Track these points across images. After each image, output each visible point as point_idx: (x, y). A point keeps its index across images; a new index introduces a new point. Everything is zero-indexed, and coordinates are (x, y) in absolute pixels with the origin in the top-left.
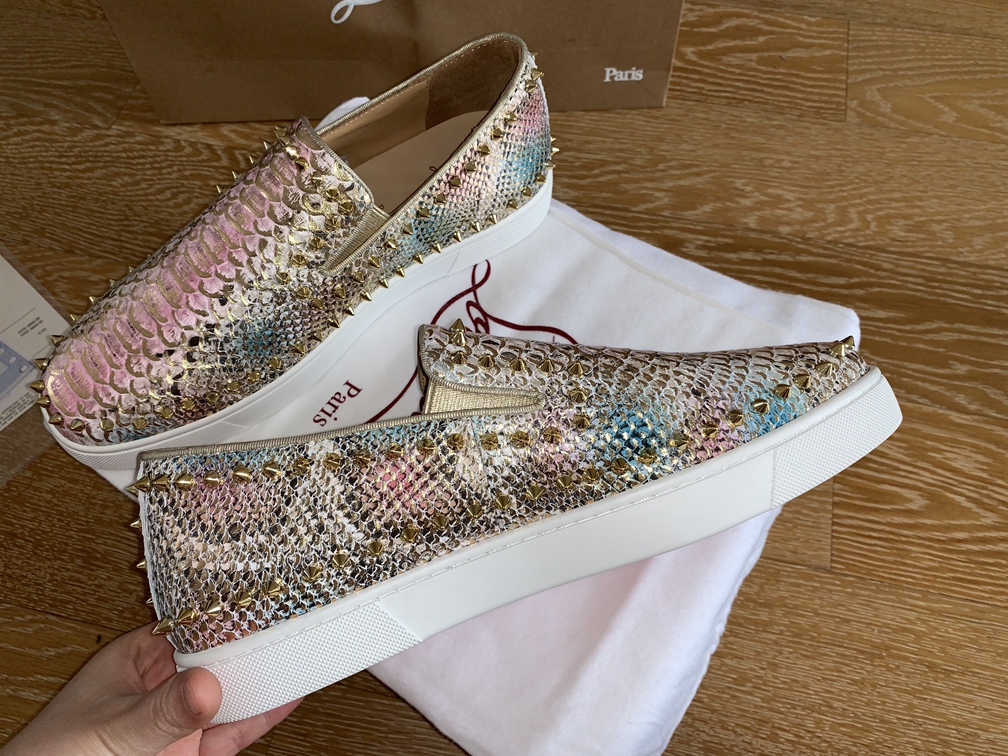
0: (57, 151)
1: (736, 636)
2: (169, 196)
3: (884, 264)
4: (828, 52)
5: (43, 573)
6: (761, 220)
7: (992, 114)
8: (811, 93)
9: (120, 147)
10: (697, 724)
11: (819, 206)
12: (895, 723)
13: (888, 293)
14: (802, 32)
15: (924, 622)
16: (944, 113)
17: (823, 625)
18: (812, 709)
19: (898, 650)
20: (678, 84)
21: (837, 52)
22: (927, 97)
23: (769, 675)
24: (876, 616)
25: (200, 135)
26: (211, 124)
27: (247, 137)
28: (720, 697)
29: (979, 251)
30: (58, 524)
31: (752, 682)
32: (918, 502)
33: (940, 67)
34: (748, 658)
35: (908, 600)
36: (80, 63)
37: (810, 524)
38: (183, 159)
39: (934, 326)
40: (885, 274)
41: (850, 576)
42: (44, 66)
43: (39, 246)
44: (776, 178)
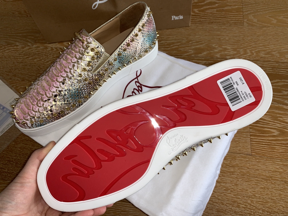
0: (19, 53)
1: (224, 176)
4: (237, 7)
6: (221, 55)
7: (287, 20)
8: (232, 18)
9: (36, 51)
10: (214, 204)
11: (238, 50)
12: (276, 200)
14: (228, 2)
15: (282, 168)
17: (251, 171)
18: (249, 197)
19: (275, 178)
20: (193, 20)
21: (239, 6)
22: (267, 17)
23: (235, 188)
24: (267, 168)
25: (58, 45)
26: (61, 42)
28: (221, 195)
29: (287, 58)
31: (230, 190)
32: (276, 133)
33: (271, 8)
34: (228, 183)
35: (276, 162)
36: (24, 29)
37: (244, 142)
38: (54, 52)
39: (276, 81)
41: (258, 156)
42: (14, 31)
43: (15, 80)
44: (224, 43)
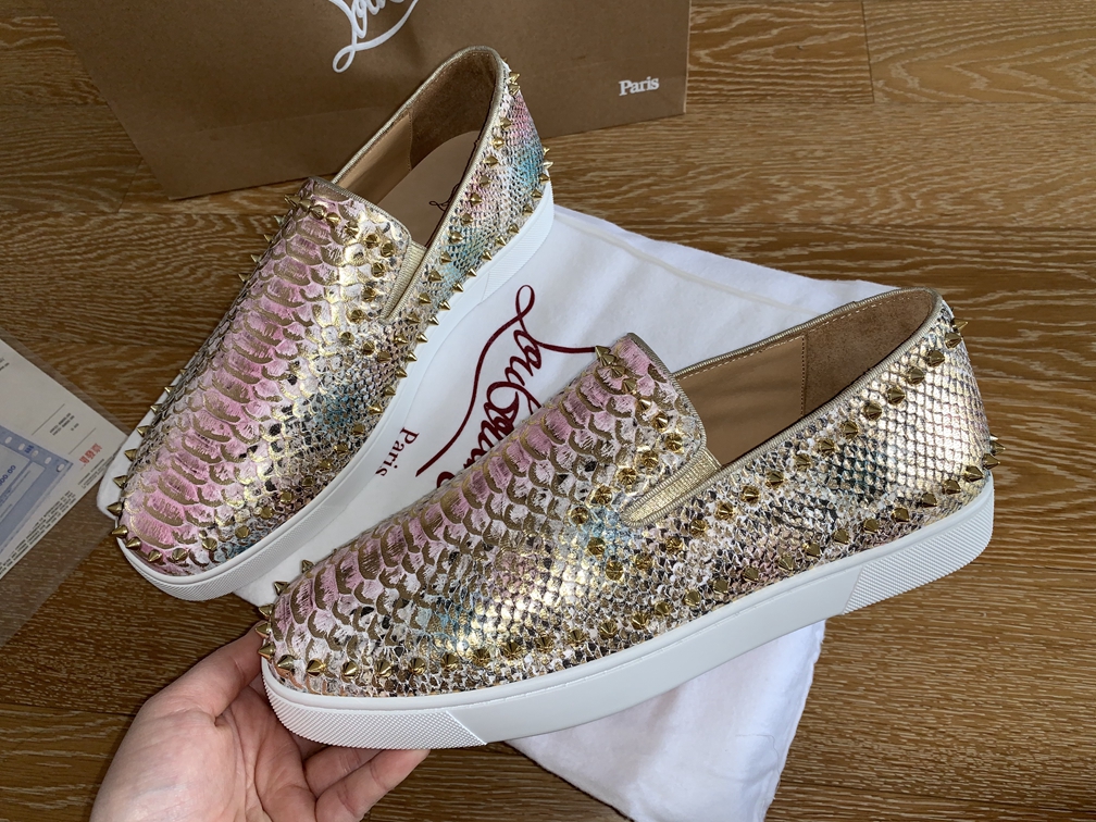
0: (66, 243)
1: (839, 639)
2: (188, 272)
3: (935, 241)
4: (845, 36)
5: (108, 674)
6: (802, 213)
7: (1023, 75)
8: (833, 79)
9: (130, 230)
10: (813, 736)
11: (860, 191)
12: (1019, 708)
13: (944, 269)
14: (815, 19)
15: (1034, 599)
16: (974, 80)
17: (927, 616)
18: (931, 704)
19: (1012, 632)
20: (696, 89)
21: (855, 34)
22: (954, 67)
23: (880, 675)
24: (983, 600)
25: (211, 207)
26: (220, 193)
27: (260, 201)
28: (833, 705)
29: (1032, 214)
30: (118, 621)
31: (865, 685)
32: (1008, 477)
33: (960, 34)
34: (855, 661)
35: (1013, 579)
36: (77, 151)
38: (197, 233)
39: (997, 296)
40: (938, 251)
42: (39, 159)
43: (60, 341)
44: (812, 169)
